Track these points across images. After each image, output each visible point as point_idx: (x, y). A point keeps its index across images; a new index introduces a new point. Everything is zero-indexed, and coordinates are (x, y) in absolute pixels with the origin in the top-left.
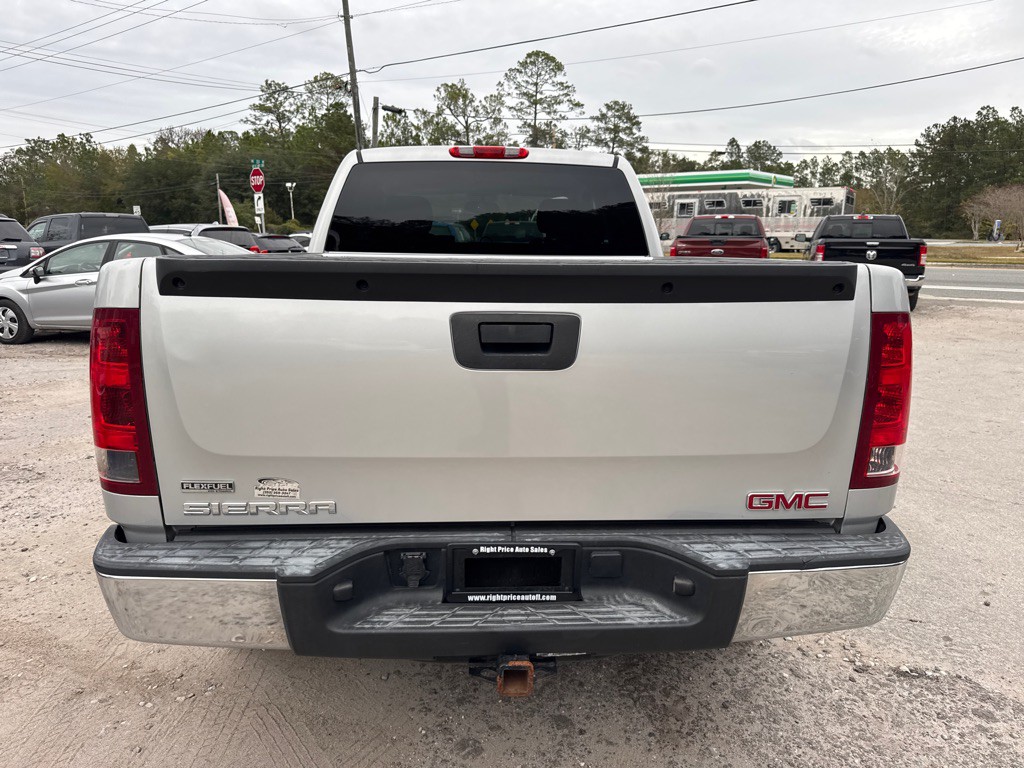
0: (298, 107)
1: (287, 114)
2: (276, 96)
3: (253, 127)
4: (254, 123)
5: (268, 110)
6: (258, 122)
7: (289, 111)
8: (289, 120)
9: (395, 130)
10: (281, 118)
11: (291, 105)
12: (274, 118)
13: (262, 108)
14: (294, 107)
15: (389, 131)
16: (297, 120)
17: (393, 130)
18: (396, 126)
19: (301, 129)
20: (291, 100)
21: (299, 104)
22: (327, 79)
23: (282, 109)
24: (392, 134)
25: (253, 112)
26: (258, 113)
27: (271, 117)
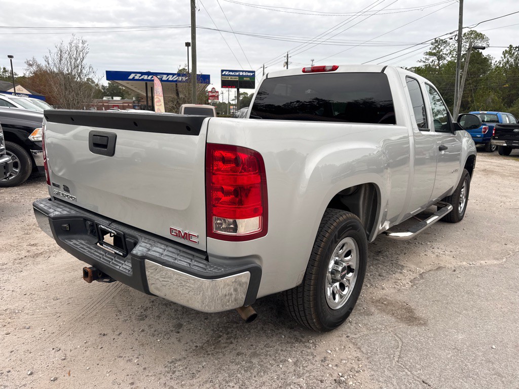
0: (451, 51)
1: (444, 55)
2: (439, 46)
3: (424, 64)
4: (424, 62)
5: (434, 54)
6: (427, 61)
7: (446, 54)
8: (445, 59)
9: (510, 59)
10: (440, 58)
11: (447, 50)
12: (436, 58)
13: (431, 54)
14: (449, 51)
15: (505, 60)
16: (449, 59)
17: (508, 59)
18: (511, 57)
19: (450, 63)
20: (448, 48)
21: (452, 49)
22: (471, 34)
23: (441, 53)
24: (508, 61)
25: (425, 56)
26: (428, 57)
27: (435, 58)
